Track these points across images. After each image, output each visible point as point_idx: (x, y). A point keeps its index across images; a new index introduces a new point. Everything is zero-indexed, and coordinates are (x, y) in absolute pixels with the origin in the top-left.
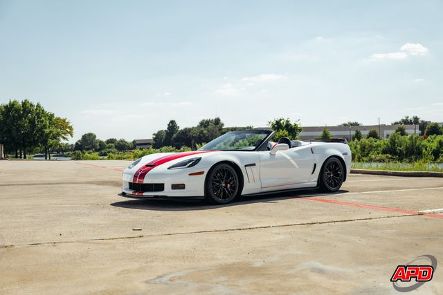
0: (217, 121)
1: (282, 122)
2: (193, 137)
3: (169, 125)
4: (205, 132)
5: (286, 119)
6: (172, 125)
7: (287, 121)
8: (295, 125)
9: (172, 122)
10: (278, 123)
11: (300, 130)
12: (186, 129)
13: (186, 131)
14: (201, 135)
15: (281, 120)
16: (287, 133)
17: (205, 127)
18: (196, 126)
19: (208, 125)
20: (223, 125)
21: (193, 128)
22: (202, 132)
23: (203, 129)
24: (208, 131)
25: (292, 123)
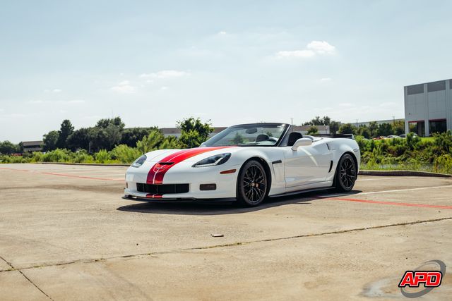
0: (117, 121)
1: (191, 122)
2: (91, 138)
3: (62, 125)
4: (104, 132)
5: (196, 119)
6: (66, 126)
7: (198, 121)
8: (206, 125)
9: (66, 122)
10: (187, 123)
11: (212, 130)
12: (83, 129)
13: (83, 132)
14: (101, 136)
15: (190, 120)
16: (197, 134)
17: (105, 127)
18: (93, 126)
19: (107, 125)
20: (123, 125)
21: (90, 128)
22: (101, 133)
23: (102, 129)
24: (108, 132)
25: (203, 123)
